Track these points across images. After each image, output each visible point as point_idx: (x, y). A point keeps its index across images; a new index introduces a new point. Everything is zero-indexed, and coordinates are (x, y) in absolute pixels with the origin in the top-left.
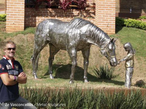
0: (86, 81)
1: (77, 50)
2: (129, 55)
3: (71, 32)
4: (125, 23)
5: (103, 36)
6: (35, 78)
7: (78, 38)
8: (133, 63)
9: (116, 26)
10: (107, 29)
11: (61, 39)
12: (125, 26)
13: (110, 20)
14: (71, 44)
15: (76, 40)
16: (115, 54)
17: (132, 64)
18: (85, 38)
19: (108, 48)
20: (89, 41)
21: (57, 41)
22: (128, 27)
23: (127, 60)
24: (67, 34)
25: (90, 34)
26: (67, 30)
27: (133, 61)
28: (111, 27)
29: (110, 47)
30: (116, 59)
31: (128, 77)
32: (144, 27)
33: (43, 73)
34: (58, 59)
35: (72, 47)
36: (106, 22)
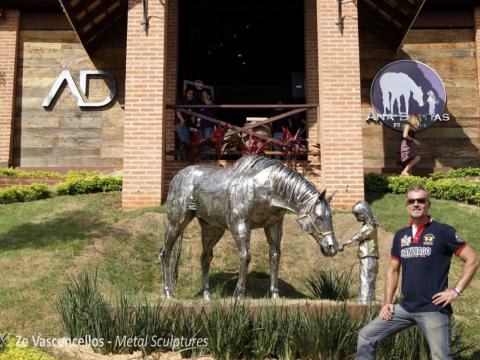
2: (365, 228)
3: (236, 186)
4: (390, 185)
5: (303, 188)
6: (168, 297)
8: (376, 248)
9: (367, 190)
10: (346, 197)
11: (216, 202)
12: (391, 191)
13: (351, 177)
14: (236, 211)
15: (246, 201)
16: (331, 228)
17: (373, 249)
18: (265, 197)
19: (314, 213)
20: (275, 203)
21: (209, 210)
22: (397, 193)
23: (361, 241)
24: (227, 190)
25: (276, 187)
27: (376, 242)
28: (354, 192)
29: (319, 212)
30: (333, 238)
31: (364, 280)
32: (434, 192)
33: (192, 291)
34: (229, 262)
36: (343, 182)
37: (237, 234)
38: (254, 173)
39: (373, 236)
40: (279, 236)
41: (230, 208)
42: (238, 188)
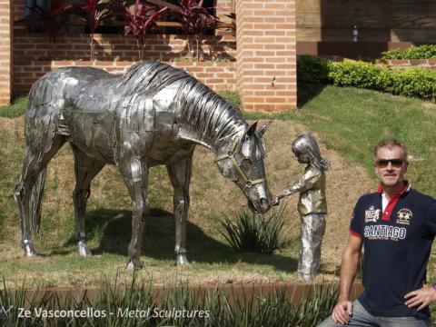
0: (181, 259)
1: (148, 162)
2: (309, 174)
3: (128, 108)
4: (331, 74)
5: (225, 117)
6: (29, 254)
7: (149, 126)
8: (324, 201)
10: (272, 94)
11: (99, 129)
12: (331, 82)
13: (279, 67)
14: (128, 144)
15: (142, 131)
17: (319, 203)
18: (169, 126)
20: (183, 135)
21: (88, 138)
22: (340, 85)
23: (303, 192)
24: (115, 113)
25: (185, 111)
26: (115, 100)
27: (323, 193)
28: (283, 87)
30: (266, 188)
31: (306, 245)
32: (390, 86)
33: (61, 237)
34: (111, 193)
35: (129, 154)
36: (268, 73)
37: (130, 176)
38: (155, 90)
39: (319, 185)
40: (188, 175)
41: (120, 139)
42: (132, 111)
